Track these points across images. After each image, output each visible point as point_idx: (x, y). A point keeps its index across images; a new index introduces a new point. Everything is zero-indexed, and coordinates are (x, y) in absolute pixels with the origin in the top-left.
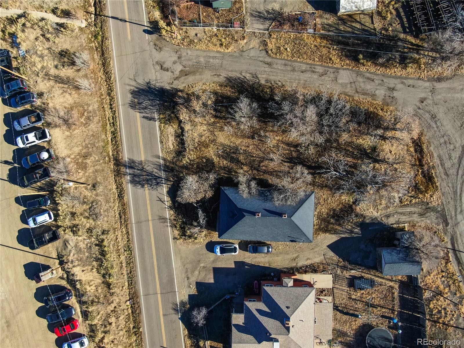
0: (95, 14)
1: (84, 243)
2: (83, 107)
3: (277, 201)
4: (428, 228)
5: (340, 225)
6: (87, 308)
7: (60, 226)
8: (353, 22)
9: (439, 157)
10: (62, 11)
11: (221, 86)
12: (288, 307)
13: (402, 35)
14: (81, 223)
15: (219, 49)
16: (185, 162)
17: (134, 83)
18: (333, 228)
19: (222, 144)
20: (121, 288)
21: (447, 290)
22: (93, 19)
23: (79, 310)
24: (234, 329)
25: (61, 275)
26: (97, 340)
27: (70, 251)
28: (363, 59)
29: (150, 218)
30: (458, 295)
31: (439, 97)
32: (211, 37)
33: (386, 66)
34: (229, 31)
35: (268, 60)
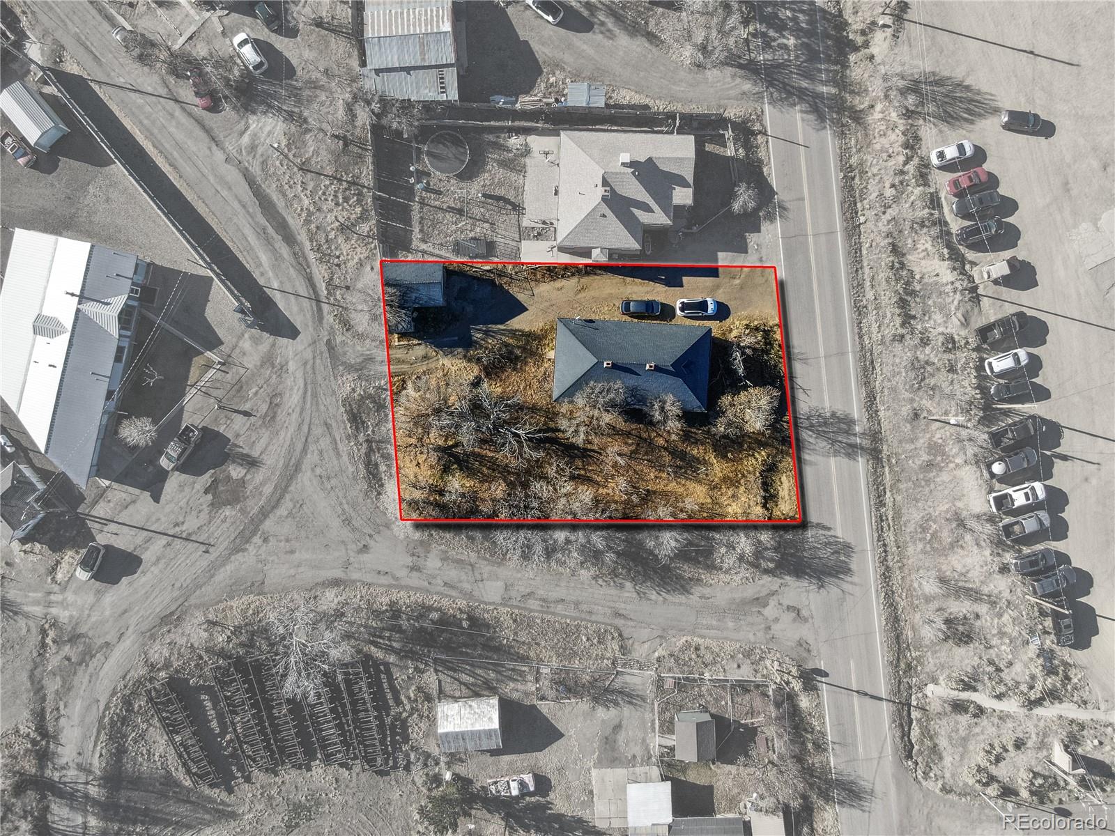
0: (909, 705)
1: (935, 321)
2: (932, 548)
3: (618, 388)
4: (361, 337)
5: (506, 345)
6: (932, 214)
7: (973, 350)
8: (472, 684)
9: (338, 455)
10: (966, 711)
11: (699, 580)
12: (604, 216)
13: (391, 660)
14: (940, 355)
15: (701, 641)
16: (763, 453)
17: (846, 586)
18: (519, 340)
19: (699, 482)
20: (874, 244)
21: (332, 235)
22: (913, 697)
23: (946, 210)
24: (690, 179)
25: (975, 269)
26: (916, 161)
27: (957, 309)
28: (461, 620)
29: (823, 361)
30: (313, 226)
31: (337, 554)
32: (714, 663)
33: (423, 608)
34: (682, 673)
35: (620, 622)
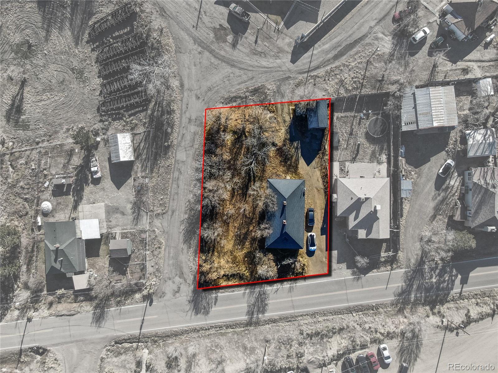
0: (138, 342)
1: (310, 348)
2: (208, 350)
3: (274, 208)
4: (293, 92)
5: (292, 157)
6: (358, 345)
7: (298, 366)
8: (139, 148)
9: (239, 84)
10: (137, 367)
11: (190, 248)
12: (352, 199)
13: (148, 112)
14: (294, 351)
15: (163, 249)
16: (248, 274)
17: (190, 313)
18: (294, 163)
19: (234, 246)
20: (343, 320)
21: (338, 76)
22: (142, 344)
23: (360, 352)
24: (369, 237)
25: (334, 365)
26: (382, 338)
27: (316, 358)
28: (168, 142)
29: (290, 299)
30: (342, 68)
31: (195, 85)
32: (154, 255)
33: (172, 125)
34: (149, 242)
35: (170, 213)
